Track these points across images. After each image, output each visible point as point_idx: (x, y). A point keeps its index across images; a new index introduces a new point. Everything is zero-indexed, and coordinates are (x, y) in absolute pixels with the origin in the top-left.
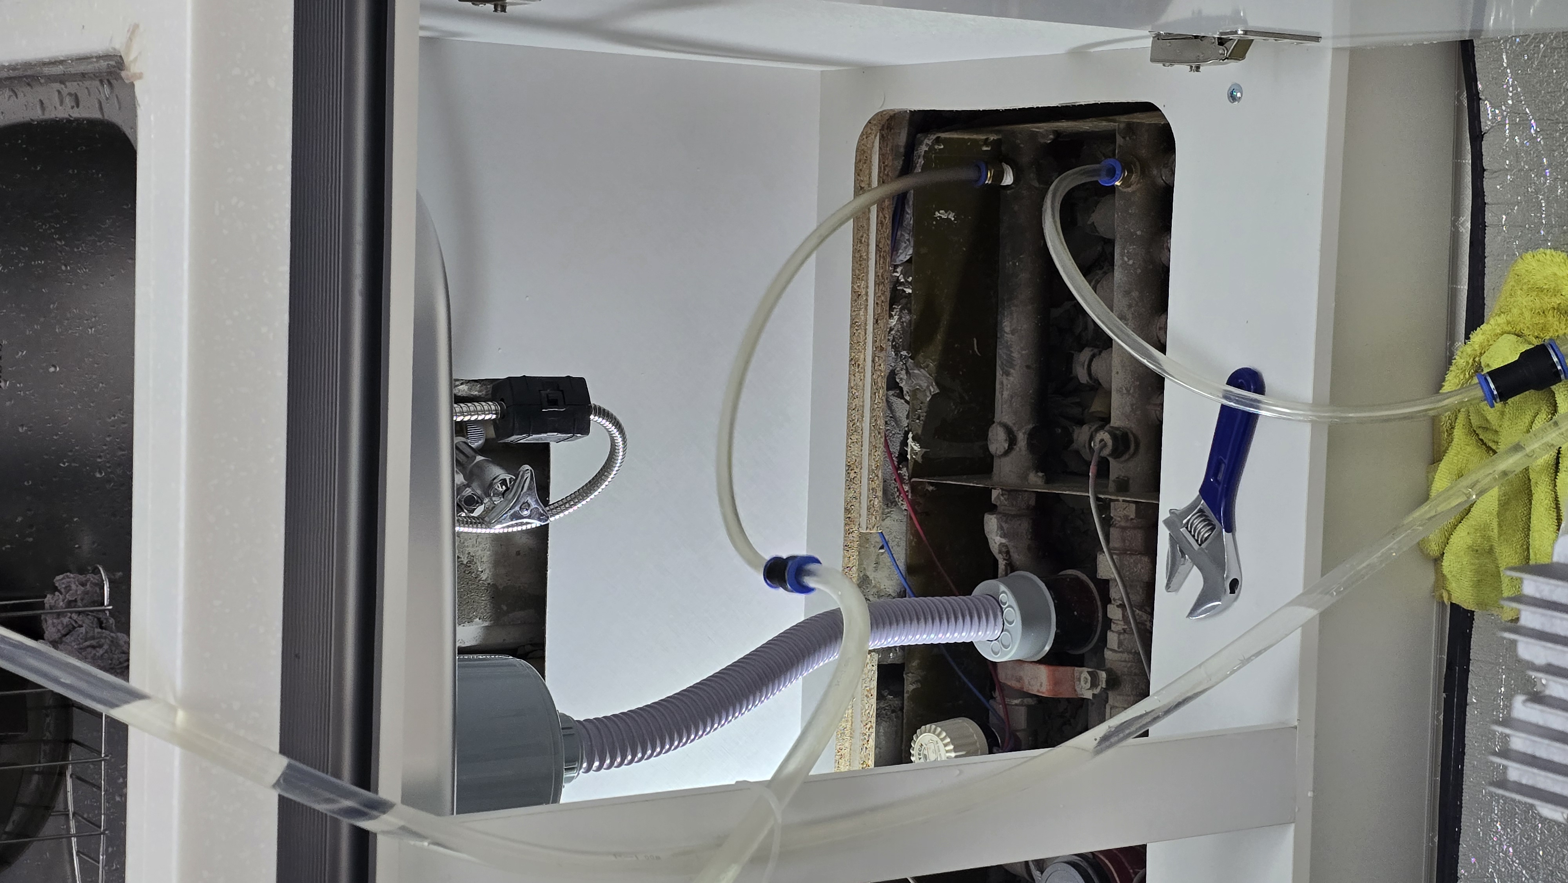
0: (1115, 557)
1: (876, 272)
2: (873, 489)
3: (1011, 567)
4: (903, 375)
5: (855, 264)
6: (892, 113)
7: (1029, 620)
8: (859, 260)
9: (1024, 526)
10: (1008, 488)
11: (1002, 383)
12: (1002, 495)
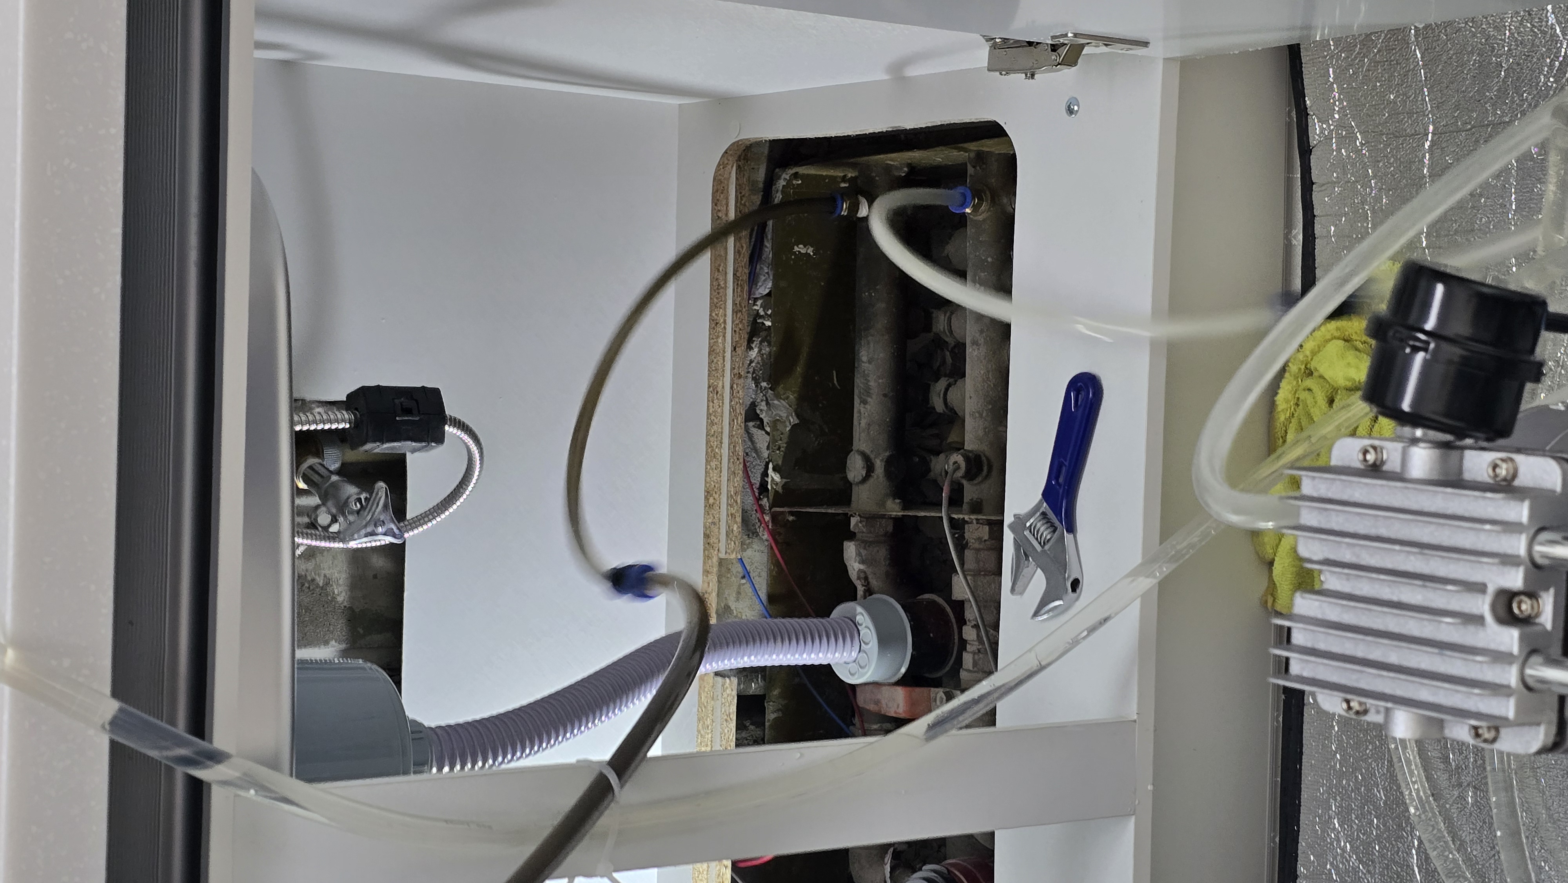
0: (969, 578)
1: (733, 301)
2: (732, 515)
3: (869, 592)
4: (763, 406)
5: (713, 292)
6: (748, 143)
7: (885, 641)
8: (717, 289)
9: (882, 553)
10: (867, 516)
11: (859, 412)
12: (861, 522)
